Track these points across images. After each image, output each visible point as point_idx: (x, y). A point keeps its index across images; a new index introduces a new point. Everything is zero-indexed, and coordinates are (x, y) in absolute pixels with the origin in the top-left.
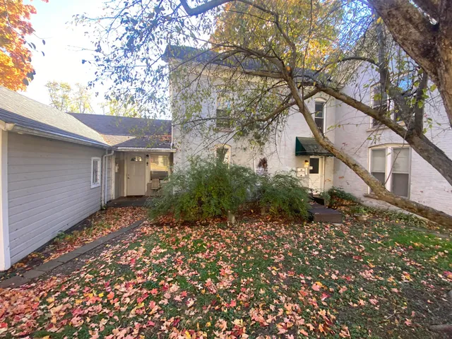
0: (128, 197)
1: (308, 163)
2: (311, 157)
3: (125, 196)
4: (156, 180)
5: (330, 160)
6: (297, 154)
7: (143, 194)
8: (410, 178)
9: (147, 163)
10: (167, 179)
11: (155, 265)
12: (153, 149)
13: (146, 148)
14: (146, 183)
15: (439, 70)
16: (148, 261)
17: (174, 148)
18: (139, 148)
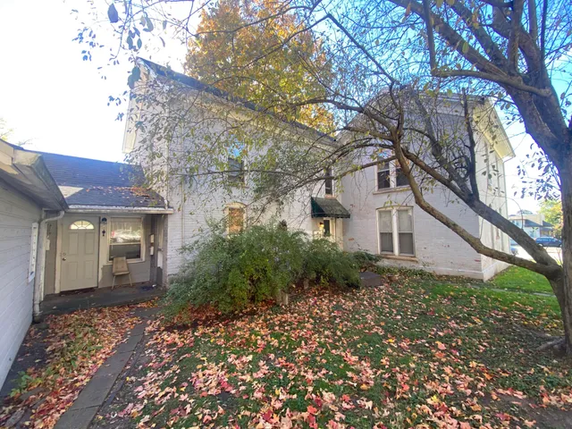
0: (62, 293)
1: (323, 226)
2: (325, 219)
3: (57, 292)
4: (120, 259)
5: (340, 221)
6: (313, 216)
7: (94, 285)
8: (415, 237)
9: (104, 232)
10: (139, 256)
11: (264, 380)
12: (135, 208)
13: (123, 208)
14: (101, 266)
15: (565, 159)
16: (248, 378)
17: (169, 207)
18: (111, 208)
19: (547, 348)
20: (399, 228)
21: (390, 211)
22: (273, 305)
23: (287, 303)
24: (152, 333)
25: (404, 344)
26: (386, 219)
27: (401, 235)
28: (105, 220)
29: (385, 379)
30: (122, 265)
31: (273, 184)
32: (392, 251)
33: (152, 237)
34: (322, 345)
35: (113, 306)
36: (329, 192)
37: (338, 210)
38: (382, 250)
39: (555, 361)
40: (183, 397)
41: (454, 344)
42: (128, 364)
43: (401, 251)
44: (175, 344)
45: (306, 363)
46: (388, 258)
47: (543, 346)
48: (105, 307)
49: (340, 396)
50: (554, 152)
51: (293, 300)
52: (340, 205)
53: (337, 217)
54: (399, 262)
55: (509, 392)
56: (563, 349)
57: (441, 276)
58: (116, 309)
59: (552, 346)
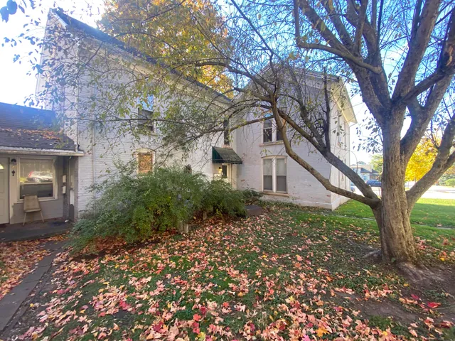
1: (221, 170)
2: (223, 164)
4: (31, 197)
5: (235, 166)
6: (214, 162)
7: (6, 221)
8: (288, 178)
9: (13, 172)
10: (51, 194)
11: (159, 297)
12: (44, 150)
13: (31, 149)
14: (11, 204)
15: (387, 122)
16: (145, 296)
17: (79, 150)
18: (17, 149)
19: (369, 257)
20: (277, 172)
21: (271, 160)
22: (175, 233)
23: (187, 232)
24: (60, 263)
25: (274, 259)
26: (268, 165)
27: (278, 177)
28: (14, 160)
29: (257, 286)
30: (33, 203)
31: (178, 133)
32: (272, 189)
33: (64, 177)
34: (211, 264)
35: (23, 240)
36: (227, 143)
37: (232, 158)
38: (265, 189)
39: (374, 266)
40: (82, 319)
41: (308, 256)
42: (33, 292)
43: (278, 189)
44: (81, 272)
45: (196, 279)
46: (269, 195)
47: (366, 256)
48: (15, 241)
49: (222, 304)
50: (380, 117)
51: (192, 229)
52: (235, 153)
53: (232, 163)
54: (276, 197)
55: (342, 290)
56: (379, 257)
57: (304, 207)
58: (26, 243)
59: (372, 255)
